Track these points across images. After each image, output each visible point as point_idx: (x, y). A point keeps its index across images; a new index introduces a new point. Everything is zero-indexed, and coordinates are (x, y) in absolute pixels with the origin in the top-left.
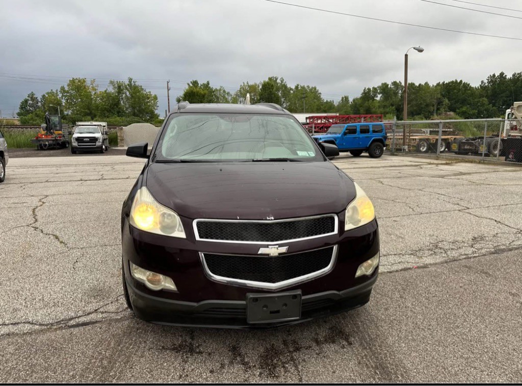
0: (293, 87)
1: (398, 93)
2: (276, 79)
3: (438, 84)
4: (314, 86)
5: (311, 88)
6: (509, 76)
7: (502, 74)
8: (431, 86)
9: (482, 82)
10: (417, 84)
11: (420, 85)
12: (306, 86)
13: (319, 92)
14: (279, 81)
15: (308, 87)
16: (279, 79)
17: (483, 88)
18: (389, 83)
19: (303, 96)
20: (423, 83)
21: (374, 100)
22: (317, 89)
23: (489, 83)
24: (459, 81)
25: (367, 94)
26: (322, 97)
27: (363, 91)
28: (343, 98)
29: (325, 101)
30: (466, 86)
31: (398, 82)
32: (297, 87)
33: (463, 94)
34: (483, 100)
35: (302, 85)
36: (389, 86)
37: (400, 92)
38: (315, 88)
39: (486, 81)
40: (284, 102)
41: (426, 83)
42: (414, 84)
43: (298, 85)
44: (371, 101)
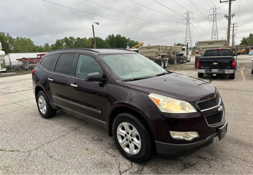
0: (16, 38)
1: (73, 42)
2: (4, 34)
3: (90, 38)
4: (28, 38)
5: (27, 39)
6: (115, 36)
7: (113, 35)
8: (87, 39)
9: (106, 38)
10: (81, 38)
11: (82, 38)
12: (23, 38)
13: (32, 41)
14: (5, 35)
15: (25, 38)
16: (6, 33)
17: (107, 40)
18: (68, 37)
19: (24, 43)
20: (84, 38)
21: (62, 45)
22: (31, 39)
23: (109, 38)
24: (98, 37)
25: (59, 43)
26: (34, 44)
27: (56, 41)
28: (45, 44)
29: (36, 46)
30: (101, 39)
31: (72, 37)
32: (18, 38)
33: (100, 43)
34: (108, 46)
35: (21, 37)
36: (68, 39)
37: (74, 42)
38: (29, 39)
39: (108, 38)
40: (11, 47)
41: (85, 38)
42: (80, 38)
43: (18, 37)
44: (61, 46)
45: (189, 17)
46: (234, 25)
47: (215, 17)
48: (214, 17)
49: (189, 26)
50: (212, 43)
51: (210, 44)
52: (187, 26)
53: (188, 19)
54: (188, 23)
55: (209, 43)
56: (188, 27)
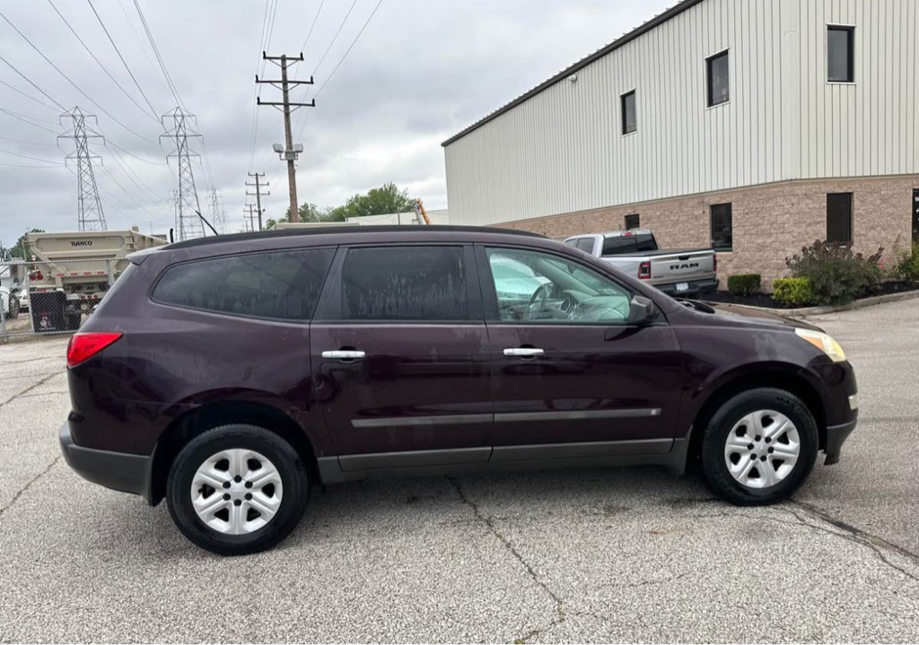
45: (84, 133)
46: (257, 179)
47: (182, 146)
48: (180, 144)
49: (90, 165)
50: (88, 240)
51: (78, 244)
52: (79, 166)
53: (81, 139)
54: (84, 154)
55: (76, 241)
56: (84, 168)
